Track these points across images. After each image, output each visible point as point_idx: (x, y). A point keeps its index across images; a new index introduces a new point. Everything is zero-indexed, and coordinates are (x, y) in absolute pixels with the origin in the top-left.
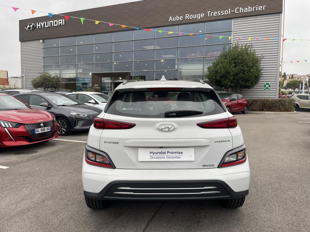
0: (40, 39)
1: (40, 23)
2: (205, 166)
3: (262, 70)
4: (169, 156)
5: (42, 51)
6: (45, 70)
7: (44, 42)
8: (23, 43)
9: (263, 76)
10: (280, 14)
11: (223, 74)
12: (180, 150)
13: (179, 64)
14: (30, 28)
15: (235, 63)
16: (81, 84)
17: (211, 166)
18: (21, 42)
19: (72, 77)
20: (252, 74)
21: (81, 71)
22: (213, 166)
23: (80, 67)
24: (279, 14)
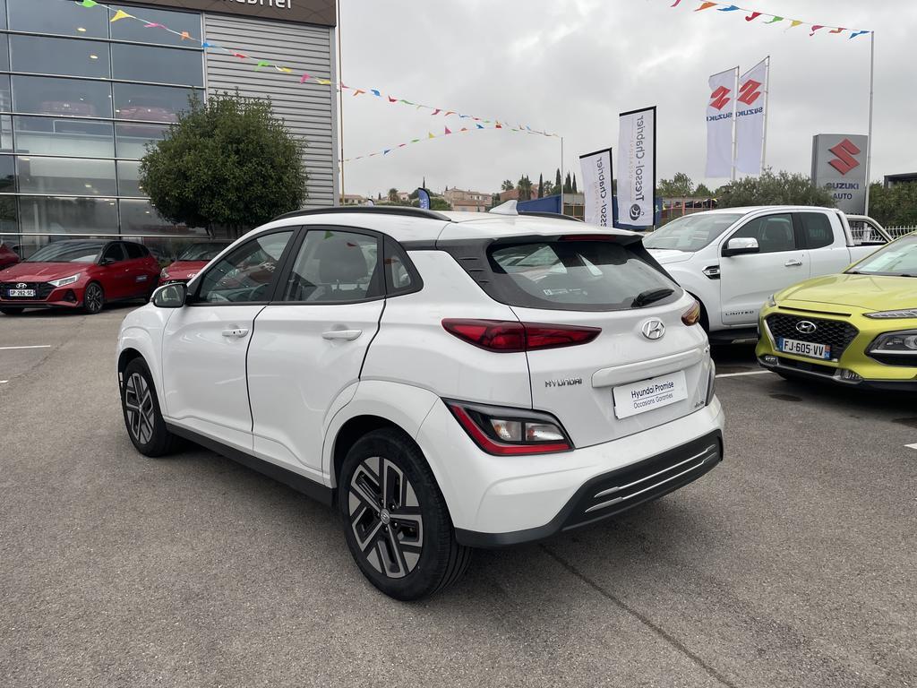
3: (308, 179)
9: (310, 194)
10: (331, 31)
11: (205, 182)
13: (17, 133)
15: (237, 152)
20: (286, 188)
24: (327, 30)
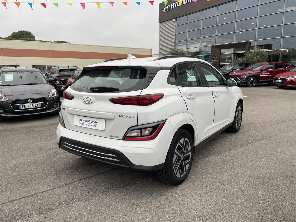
0: (173, 19)
1: (174, 4)
2: (112, 137)
4: (89, 124)
5: (174, 29)
6: (175, 46)
7: (176, 21)
8: (162, 24)
12: (96, 120)
14: (166, 9)
16: (204, 57)
17: (116, 137)
18: (160, 23)
19: (198, 51)
21: (204, 44)
22: (118, 137)
23: (204, 41)
